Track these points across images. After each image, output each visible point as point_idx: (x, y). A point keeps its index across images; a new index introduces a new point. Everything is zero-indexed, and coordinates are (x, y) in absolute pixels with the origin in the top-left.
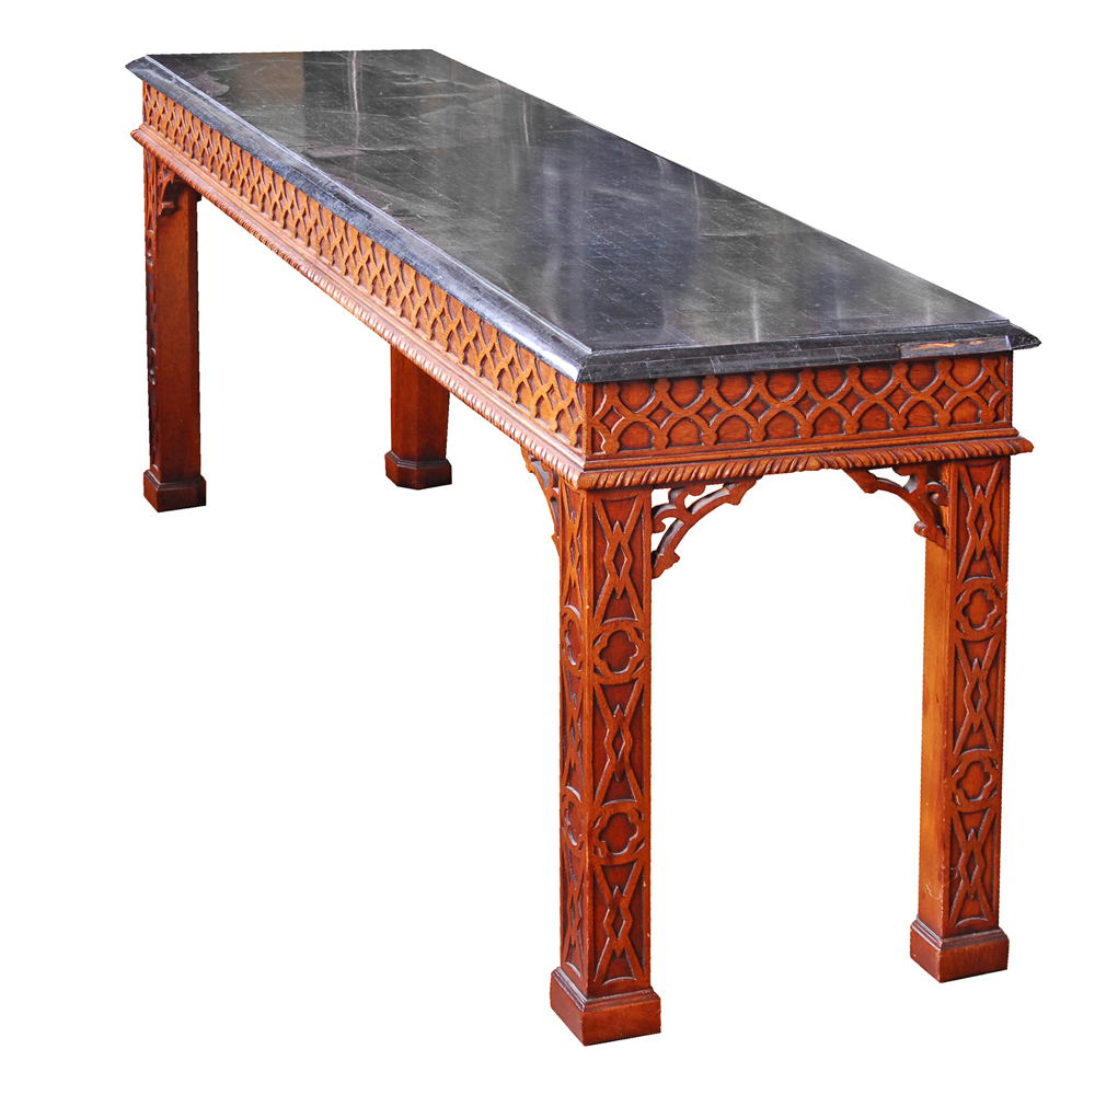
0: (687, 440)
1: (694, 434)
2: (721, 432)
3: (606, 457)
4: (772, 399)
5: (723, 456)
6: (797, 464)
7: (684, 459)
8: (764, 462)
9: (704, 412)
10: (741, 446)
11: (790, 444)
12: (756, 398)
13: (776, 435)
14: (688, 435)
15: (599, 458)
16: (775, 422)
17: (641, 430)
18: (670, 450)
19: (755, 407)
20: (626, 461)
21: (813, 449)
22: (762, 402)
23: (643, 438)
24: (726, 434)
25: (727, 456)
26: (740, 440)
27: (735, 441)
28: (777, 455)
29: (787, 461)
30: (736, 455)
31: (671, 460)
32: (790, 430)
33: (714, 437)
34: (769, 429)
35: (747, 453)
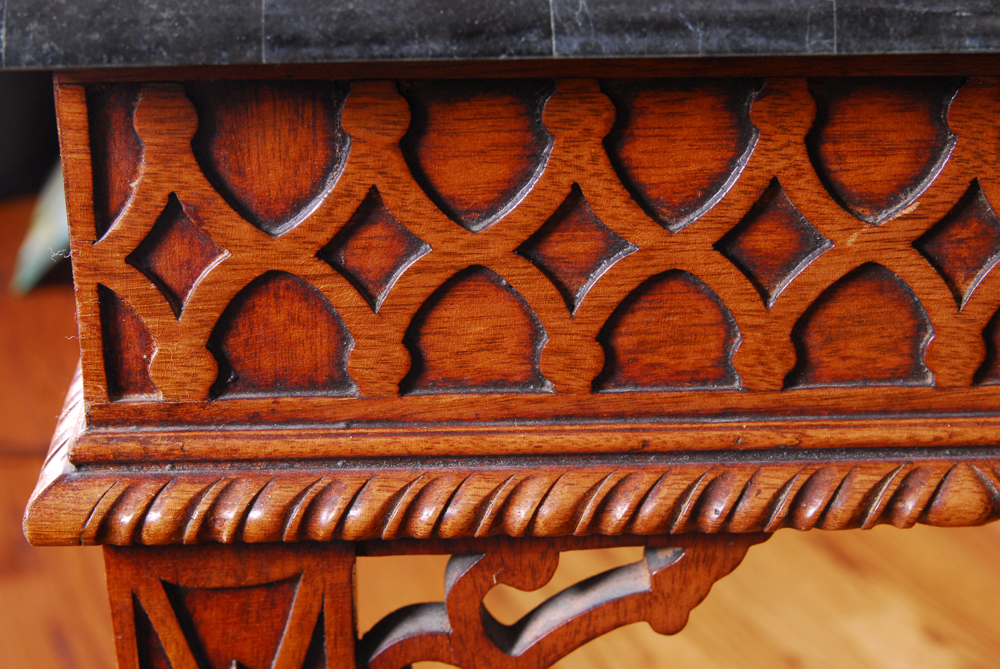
0: (486, 361)
1: (511, 342)
2: (624, 341)
3: (169, 415)
4: (829, 208)
5: (617, 440)
6: (899, 495)
7: (463, 443)
8: (771, 479)
9: (557, 247)
10: (696, 403)
11: (888, 409)
12: (767, 199)
13: (839, 365)
14: (490, 344)
15: (140, 417)
16: (836, 309)
17: (299, 308)
18: (419, 400)
19: (764, 240)
20: (245, 440)
22: (792, 219)
23: (312, 348)
24: (642, 347)
25: (634, 441)
26: (696, 377)
27: (677, 377)
28: (830, 449)
29: (862, 481)
30: (671, 438)
31: (415, 444)
33: (591, 357)
34: (814, 339)
35: (714, 432)
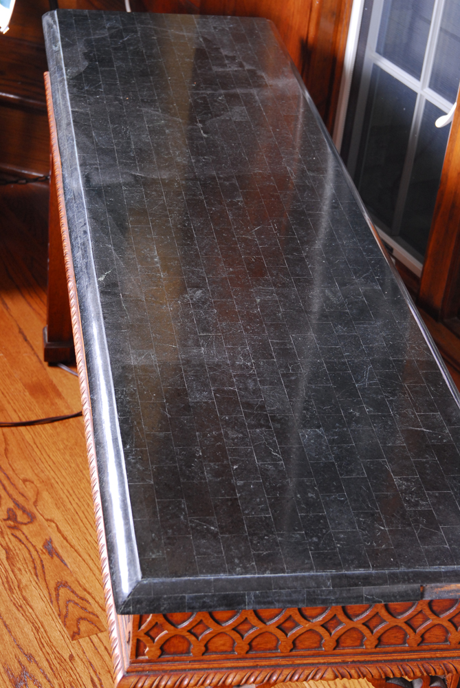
0: (223, 648)
1: (228, 644)
2: (254, 644)
3: (148, 661)
4: (302, 620)
5: (251, 664)
6: (315, 675)
7: (216, 665)
8: (286, 672)
9: (241, 627)
10: (270, 655)
11: (313, 656)
12: (289, 618)
13: (303, 647)
14: (224, 645)
15: (142, 662)
16: (303, 636)
17: (182, 640)
18: (206, 657)
19: (287, 625)
20: (166, 666)
21: (333, 661)
22: (294, 621)
23: (183, 646)
24: (258, 644)
25: (255, 664)
26: (270, 649)
27: (265, 650)
28: (299, 664)
29: (307, 672)
30: (263, 663)
31: (205, 666)
32: (316, 643)
33: (247, 647)
34: (297, 642)
35: (273, 662)
